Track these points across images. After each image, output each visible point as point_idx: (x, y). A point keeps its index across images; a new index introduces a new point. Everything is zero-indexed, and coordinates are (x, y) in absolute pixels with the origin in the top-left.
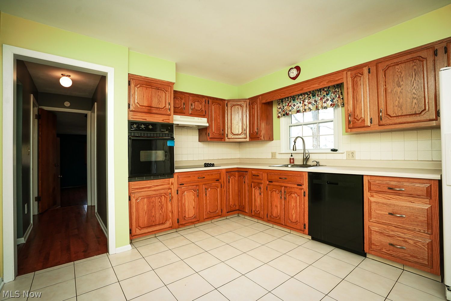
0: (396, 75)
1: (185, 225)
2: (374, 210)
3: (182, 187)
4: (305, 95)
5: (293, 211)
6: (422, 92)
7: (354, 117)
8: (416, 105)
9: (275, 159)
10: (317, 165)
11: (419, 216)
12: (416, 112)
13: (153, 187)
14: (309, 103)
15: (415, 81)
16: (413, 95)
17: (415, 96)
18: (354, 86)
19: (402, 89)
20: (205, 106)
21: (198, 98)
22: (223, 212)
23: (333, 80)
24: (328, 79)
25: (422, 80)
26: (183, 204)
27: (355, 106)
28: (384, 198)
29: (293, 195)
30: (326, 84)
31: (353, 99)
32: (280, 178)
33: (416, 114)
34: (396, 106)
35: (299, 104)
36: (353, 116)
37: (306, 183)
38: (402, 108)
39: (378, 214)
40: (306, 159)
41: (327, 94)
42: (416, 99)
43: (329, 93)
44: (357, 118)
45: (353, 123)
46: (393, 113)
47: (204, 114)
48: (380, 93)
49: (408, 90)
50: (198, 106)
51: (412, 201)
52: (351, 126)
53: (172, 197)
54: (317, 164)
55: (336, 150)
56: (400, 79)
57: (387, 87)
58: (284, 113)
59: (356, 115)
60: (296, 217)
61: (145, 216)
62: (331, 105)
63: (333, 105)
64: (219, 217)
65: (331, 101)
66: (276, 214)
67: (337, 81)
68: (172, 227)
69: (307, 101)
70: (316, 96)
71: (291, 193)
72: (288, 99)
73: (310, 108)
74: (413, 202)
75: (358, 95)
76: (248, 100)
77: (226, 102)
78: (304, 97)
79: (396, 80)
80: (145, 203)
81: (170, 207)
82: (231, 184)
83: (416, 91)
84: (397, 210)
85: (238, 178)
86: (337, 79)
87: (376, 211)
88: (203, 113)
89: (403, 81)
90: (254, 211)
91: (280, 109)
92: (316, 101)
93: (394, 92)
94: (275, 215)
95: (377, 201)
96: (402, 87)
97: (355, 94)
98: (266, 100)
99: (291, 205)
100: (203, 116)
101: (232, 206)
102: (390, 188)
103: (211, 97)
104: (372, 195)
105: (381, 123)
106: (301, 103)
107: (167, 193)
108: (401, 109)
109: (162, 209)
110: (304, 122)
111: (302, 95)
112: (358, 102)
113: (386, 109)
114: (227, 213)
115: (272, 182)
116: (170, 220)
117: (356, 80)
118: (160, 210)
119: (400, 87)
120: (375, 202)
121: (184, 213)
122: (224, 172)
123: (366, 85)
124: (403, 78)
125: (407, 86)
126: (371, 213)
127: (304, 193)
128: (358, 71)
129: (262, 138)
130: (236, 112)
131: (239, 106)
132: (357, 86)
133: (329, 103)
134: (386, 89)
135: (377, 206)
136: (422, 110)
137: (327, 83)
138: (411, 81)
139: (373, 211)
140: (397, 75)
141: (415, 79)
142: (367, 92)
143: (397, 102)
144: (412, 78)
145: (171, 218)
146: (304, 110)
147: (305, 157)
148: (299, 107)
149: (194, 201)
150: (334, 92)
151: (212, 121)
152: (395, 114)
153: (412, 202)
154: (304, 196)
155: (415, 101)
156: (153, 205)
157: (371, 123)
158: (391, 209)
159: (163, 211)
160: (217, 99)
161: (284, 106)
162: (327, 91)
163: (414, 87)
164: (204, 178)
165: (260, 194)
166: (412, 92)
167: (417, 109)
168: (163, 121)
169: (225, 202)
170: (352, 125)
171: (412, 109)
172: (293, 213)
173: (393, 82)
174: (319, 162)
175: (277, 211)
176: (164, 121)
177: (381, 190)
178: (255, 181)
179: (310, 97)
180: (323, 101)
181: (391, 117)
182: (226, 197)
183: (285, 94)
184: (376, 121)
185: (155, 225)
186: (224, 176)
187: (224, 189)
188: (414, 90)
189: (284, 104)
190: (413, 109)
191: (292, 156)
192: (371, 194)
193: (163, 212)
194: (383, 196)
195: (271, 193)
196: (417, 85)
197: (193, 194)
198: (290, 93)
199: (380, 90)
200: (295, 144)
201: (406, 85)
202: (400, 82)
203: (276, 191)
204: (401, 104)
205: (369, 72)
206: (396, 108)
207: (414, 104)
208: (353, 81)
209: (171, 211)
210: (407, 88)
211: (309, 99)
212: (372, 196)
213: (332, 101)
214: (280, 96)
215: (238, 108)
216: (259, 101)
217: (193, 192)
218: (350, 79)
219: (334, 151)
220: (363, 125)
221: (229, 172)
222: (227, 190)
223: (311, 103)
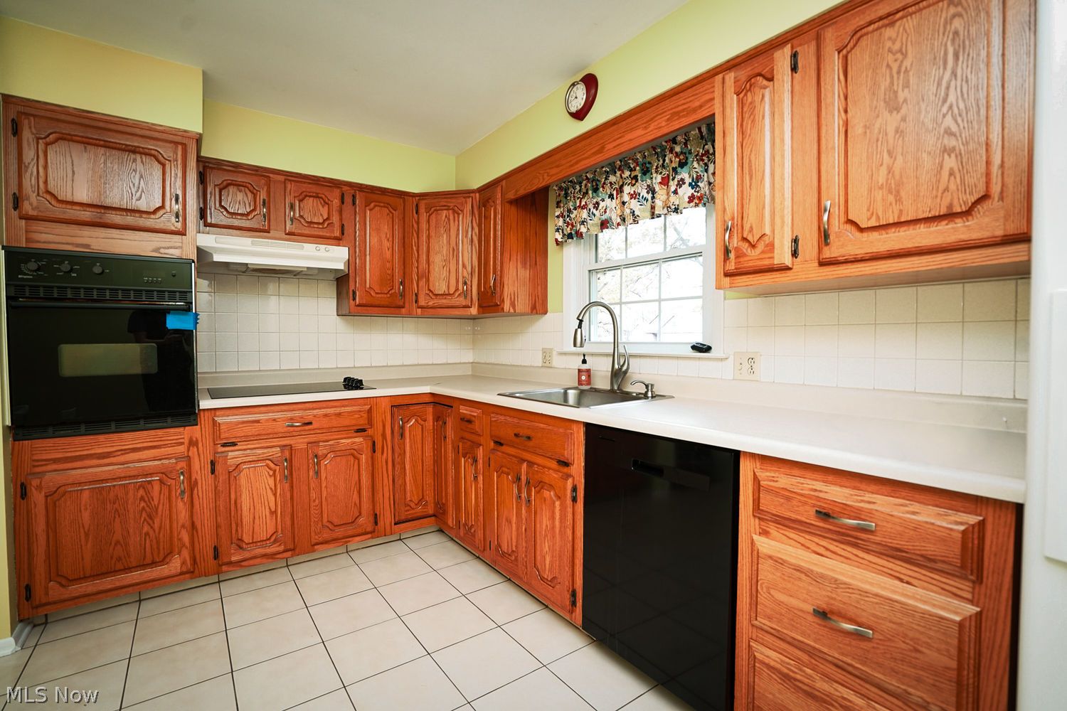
0: (885, 64)
1: (243, 564)
2: (768, 588)
3: (230, 454)
4: (623, 172)
5: (546, 544)
6: (979, 122)
7: (740, 235)
8: (952, 178)
9: (551, 367)
10: (646, 392)
11: (927, 643)
12: (950, 206)
13: (120, 453)
14: (634, 196)
15: (953, 83)
16: (946, 141)
17: (951, 142)
18: (744, 123)
19: (904, 119)
20: (340, 212)
21: (314, 189)
22: (381, 523)
23: (683, 110)
24: (672, 109)
25: (983, 74)
26: (233, 502)
27: (745, 193)
28: (803, 545)
29: (546, 493)
30: (664, 124)
31: (740, 168)
32: (516, 435)
33: (950, 216)
34: (881, 188)
35: (608, 201)
36: (739, 231)
37: (579, 458)
38: (903, 194)
39: (780, 603)
40: (618, 374)
41: (682, 165)
42: (953, 155)
43: (687, 158)
44: (750, 238)
45: (737, 257)
46: (869, 214)
47: (337, 234)
48: (827, 140)
49: (926, 120)
50: (313, 211)
51: (902, 576)
52: (731, 266)
53: (193, 485)
54: (648, 391)
55: (707, 349)
56: (898, 78)
57: (850, 114)
58: (571, 229)
59: (747, 228)
60: (552, 563)
61: (86, 545)
62: (691, 199)
63: (696, 201)
64: (370, 536)
65: (690, 184)
66: (508, 546)
67: (695, 110)
68: (193, 572)
69: (627, 189)
70: (653, 171)
71: (542, 488)
72: (581, 187)
73: (634, 211)
74: (908, 583)
75: (756, 155)
76: (477, 195)
77: (415, 200)
78: (621, 176)
79: (884, 84)
80: (83, 503)
81: (184, 512)
82: (408, 440)
83: (956, 122)
84: (845, 603)
85: (433, 423)
86: (697, 104)
87: (772, 592)
88: (333, 231)
89: (908, 87)
90: (465, 524)
91: (561, 219)
92: (651, 190)
93: (876, 131)
94: (505, 548)
95: (780, 556)
96: (903, 111)
97: (746, 153)
98: (517, 191)
99: (541, 523)
100: (338, 241)
101: (412, 505)
102: (824, 515)
103: (361, 185)
104: (763, 529)
105: (828, 253)
106: (613, 198)
107: (171, 472)
108: (898, 199)
109: (151, 518)
110: (629, 256)
111: (615, 173)
112: (754, 180)
113: (846, 201)
114: (395, 524)
115: (501, 444)
116: (186, 553)
117: (750, 100)
118: (145, 523)
119: (898, 109)
120: (770, 557)
121: (237, 530)
122: (386, 406)
123: (782, 115)
124: (911, 73)
125: (923, 106)
126: (757, 596)
127: (574, 489)
128: (756, 66)
129: (507, 306)
130: (442, 230)
131: (451, 211)
132: (753, 121)
133: (686, 191)
134: (846, 123)
135: (779, 574)
136: (976, 196)
137: (668, 120)
138: (939, 84)
139: (762, 589)
140: (888, 66)
141: (954, 74)
142: (782, 140)
143: (883, 171)
144: (945, 68)
145: (187, 544)
146: (619, 220)
147: (616, 366)
148: (608, 211)
149: (275, 495)
150: (703, 155)
151: (365, 255)
152: (874, 217)
153: (901, 580)
154: (574, 500)
155: (950, 162)
156: (117, 510)
157: (795, 254)
158: (824, 593)
159: (156, 526)
160: (383, 191)
161: (572, 208)
162: (682, 153)
163: (951, 107)
164: (310, 423)
165: (476, 478)
166: (940, 127)
167: (955, 197)
168: (157, 250)
169: (387, 495)
170: (733, 264)
171: (936, 197)
172: (545, 551)
173: (874, 94)
174: (652, 385)
175: (509, 537)
176: (162, 251)
177: (794, 516)
178: (466, 435)
179: (635, 178)
180: (673, 189)
181: (861, 230)
182: (391, 477)
183: (561, 168)
184: (809, 247)
185: (128, 569)
186: (383, 416)
187: (385, 454)
188: (949, 117)
189: (571, 204)
190: (939, 194)
191: (584, 362)
192: (762, 523)
193: (157, 531)
194: (802, 540)
195: (498, 477)
196: (962, 95)
197: (271, 473)
198: (572, 166)
199: (827, 131)
200: (580, 326)
201: (918, 103)
202: (896, 92)
203: (508, 474)
204: (897, 177)
205: (794, 69)
206: (879, 195)
207: (947, 173)
208: (741, 104)
209: (188, 524)
210: (923, 113)
211: (634, 182)
212: (765, 533)
213: (694, 185)
214: (548, 176)
215: (446, 216)
216: (499, 195)
217: (272, 465)
218: (732, 100)
219: (701, 352)
220: (767, 262)
221: (401, 405)
222: (397, 460)
223: (638, 197)
